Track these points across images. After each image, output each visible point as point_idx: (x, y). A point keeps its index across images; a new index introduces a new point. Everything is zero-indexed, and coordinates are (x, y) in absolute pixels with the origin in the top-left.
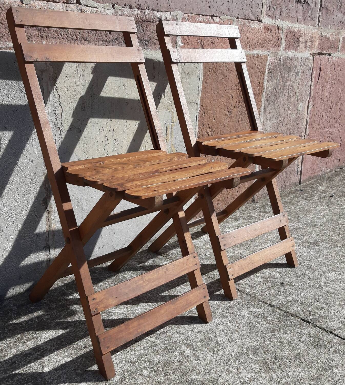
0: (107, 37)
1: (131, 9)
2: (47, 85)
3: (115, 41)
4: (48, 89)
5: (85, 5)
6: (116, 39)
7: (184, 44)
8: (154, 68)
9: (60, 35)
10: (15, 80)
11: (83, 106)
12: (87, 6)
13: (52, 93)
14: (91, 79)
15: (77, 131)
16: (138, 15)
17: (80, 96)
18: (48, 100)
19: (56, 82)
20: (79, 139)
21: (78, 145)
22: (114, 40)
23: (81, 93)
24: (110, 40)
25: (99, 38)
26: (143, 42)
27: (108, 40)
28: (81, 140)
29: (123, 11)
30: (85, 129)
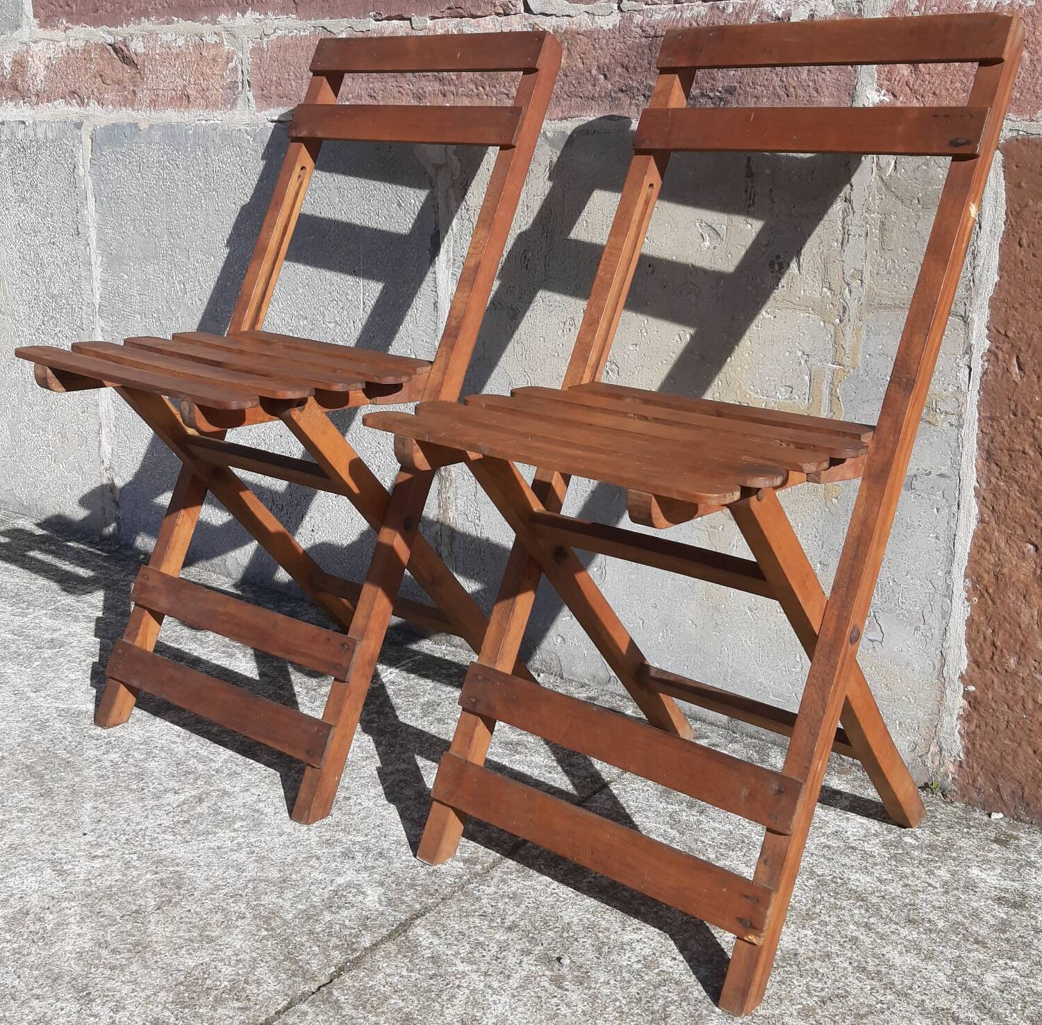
0: (595, 86)
1: (677, 6)
2: (447, 197)
3: (620, 95)
4: (448, 206)
5: (540, 14)
6: (622, 91)
7: (895, 96)
8: (750, 174)
9: (481, 88)
10: (389, 183)
11: (525, 257)
12: (547, 15)
13: (458, 216)
14: (547, 192)
15: (509, 314)
16: (699, 19)
17: (519, 231)
18: (447, 231)
19: (465, 194)
20: (513, 333)
21: (510, 346)
22: (613, 94)
23: (523, 224)
24: (603, 94)
25: (572, 89)
26: (711, 95)
27: (596, 95)
28: (516, 336)
29: (650, 15)
30: (528, 314)
